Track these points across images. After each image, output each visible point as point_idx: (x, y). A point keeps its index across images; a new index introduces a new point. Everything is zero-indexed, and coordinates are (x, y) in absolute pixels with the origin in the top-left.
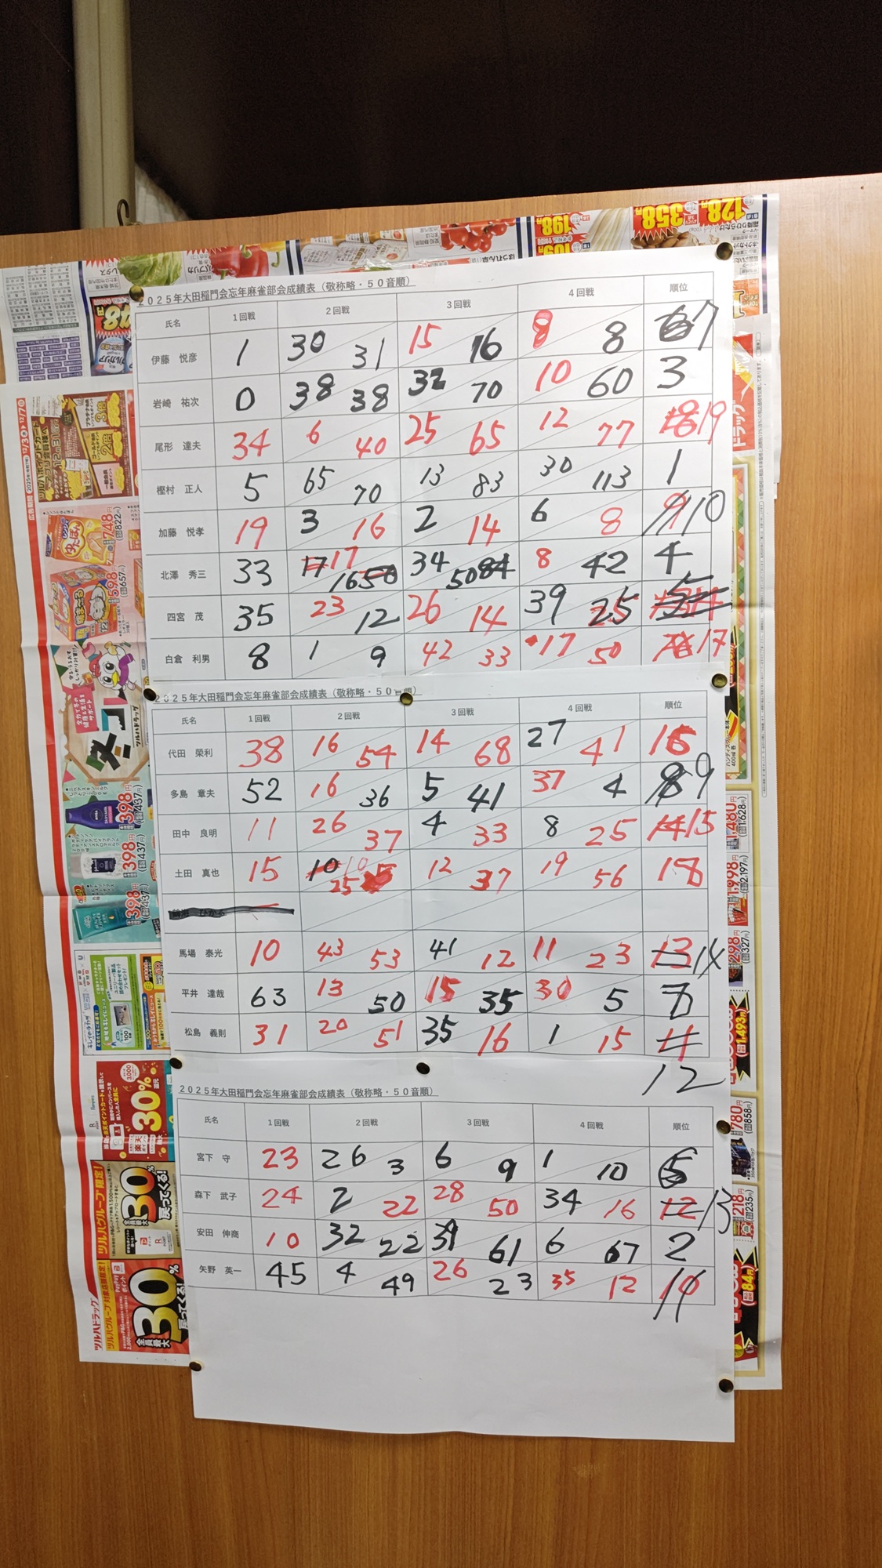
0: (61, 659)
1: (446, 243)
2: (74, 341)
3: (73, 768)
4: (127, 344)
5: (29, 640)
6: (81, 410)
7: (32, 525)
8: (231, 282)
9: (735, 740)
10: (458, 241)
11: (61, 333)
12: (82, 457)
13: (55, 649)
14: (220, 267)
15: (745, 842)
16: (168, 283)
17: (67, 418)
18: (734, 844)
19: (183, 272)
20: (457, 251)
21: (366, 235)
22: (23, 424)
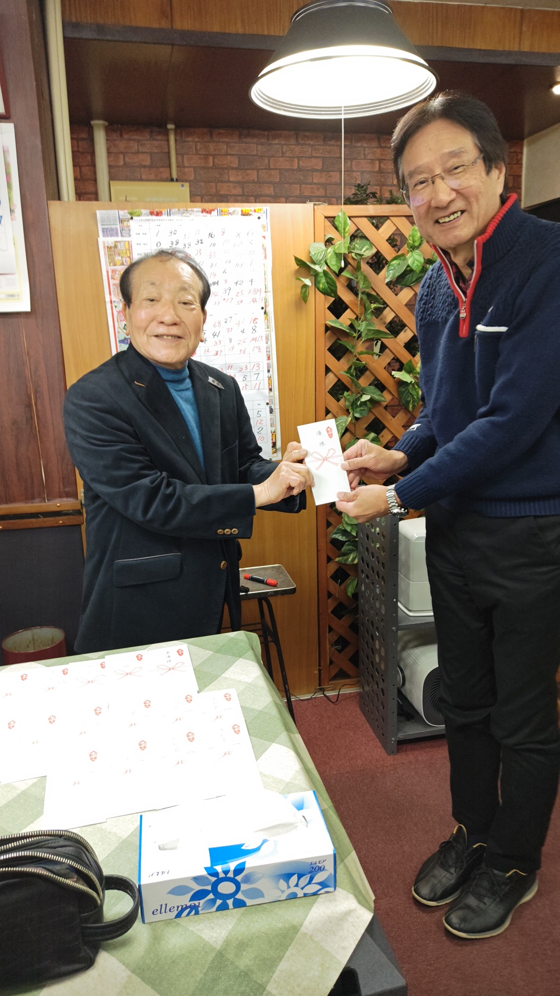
0: (116, 304)
1: (202, 212)
2: (117, 230)
3: (120, 330)
4: (130, 230)
5: (108, 299)
6: (119, 245)
7: (107, 272)
8: (154, 217)
9: (266, 321)
10: (205, 212)
11: (113, 227)
12: (120, 256)
13: (114, 302)
14: (152, 213)
15: (269, 342)
16: (139, 216)
17: (116, 246)
18: (267, 343)
19: (143, 214)
20: (204, 214)
21: (185, 209)
22: (104, 248)
